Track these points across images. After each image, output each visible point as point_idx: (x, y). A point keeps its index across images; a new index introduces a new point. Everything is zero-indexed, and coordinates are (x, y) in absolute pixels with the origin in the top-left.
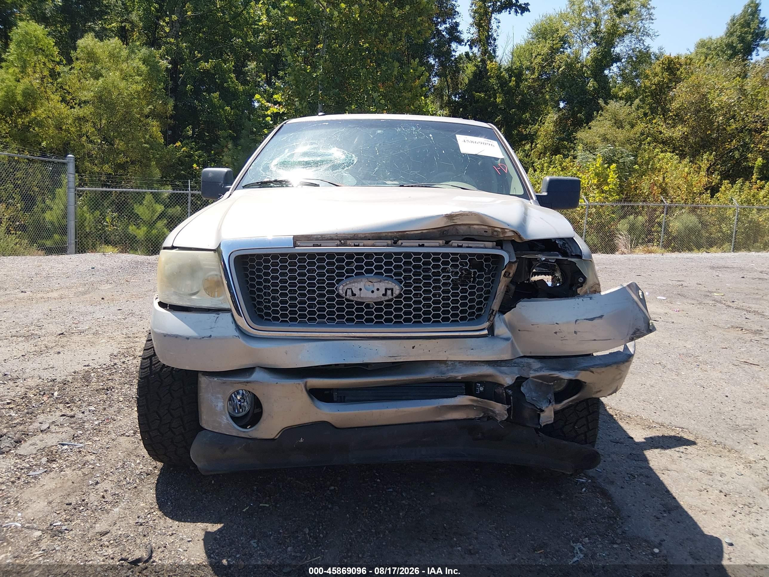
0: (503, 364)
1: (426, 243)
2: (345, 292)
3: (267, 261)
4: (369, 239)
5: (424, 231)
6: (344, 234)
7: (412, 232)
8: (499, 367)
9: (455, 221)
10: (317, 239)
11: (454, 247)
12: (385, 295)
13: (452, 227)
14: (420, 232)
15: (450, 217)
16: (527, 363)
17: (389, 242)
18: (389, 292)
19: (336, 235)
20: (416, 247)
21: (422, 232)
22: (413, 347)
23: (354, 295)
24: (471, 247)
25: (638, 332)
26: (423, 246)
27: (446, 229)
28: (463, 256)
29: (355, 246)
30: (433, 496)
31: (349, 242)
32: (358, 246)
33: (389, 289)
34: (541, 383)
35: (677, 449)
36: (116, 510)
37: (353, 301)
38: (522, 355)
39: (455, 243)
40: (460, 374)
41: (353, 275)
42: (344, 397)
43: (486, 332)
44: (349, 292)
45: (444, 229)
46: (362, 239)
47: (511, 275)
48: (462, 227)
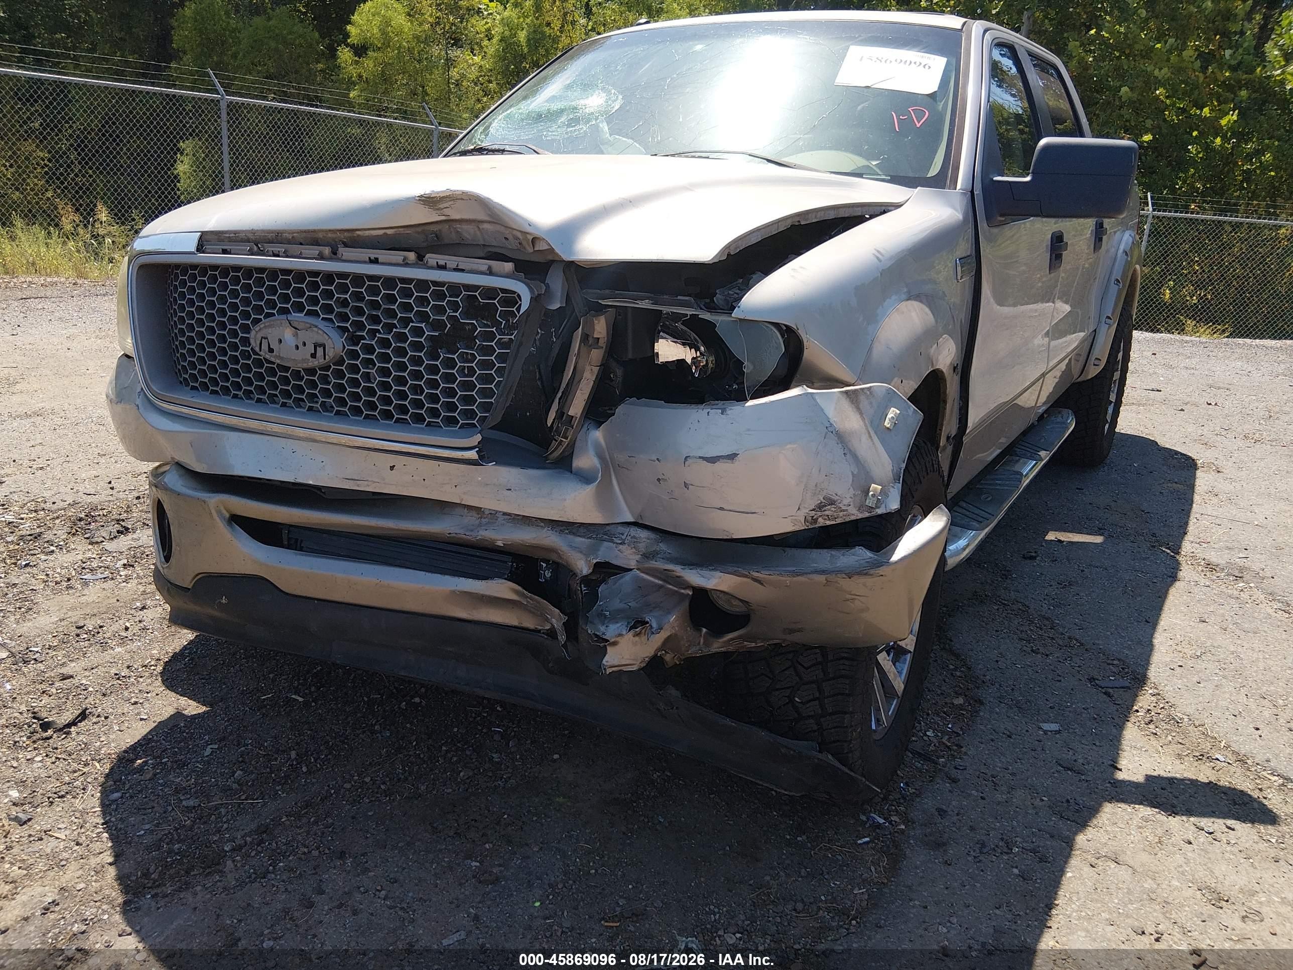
0: (582, 530)
1: (382, 255)
2: (258, 342)
3: (193, 278)
4: (301, 244)
5: (389, 232)
6: (263, 231)
7: (367, 233)
8: (571, 537)
9: (446, 211)
10: (230, 240)
11: (432, 268)
12: (314, 356)
14: (381, 232)
16: (634, 537)
18: (320, 351)
19: (253, 232)
20: (365, 262)
21: (385, 234)
22: (392, 468)
23: (271, 350)
24: (462, 270)
25: (832, 508)
26: (375, 261)
27: (435, 228)
28: (455, 289)
29: (275, 255)
31: (270, 248)
32: (278, 256)
33: (320, 345)
34: (661, 587)
37: (274, 363)
38: (632, 520)
39: (432, 258)
40: (502, 536)
41: (275, 312)
42: (302, 541)
43: (473, 455)
44: (265, 347)
45: (427, 228)
46: (289, 242)
47: (602, 343)
48: (465, 227)
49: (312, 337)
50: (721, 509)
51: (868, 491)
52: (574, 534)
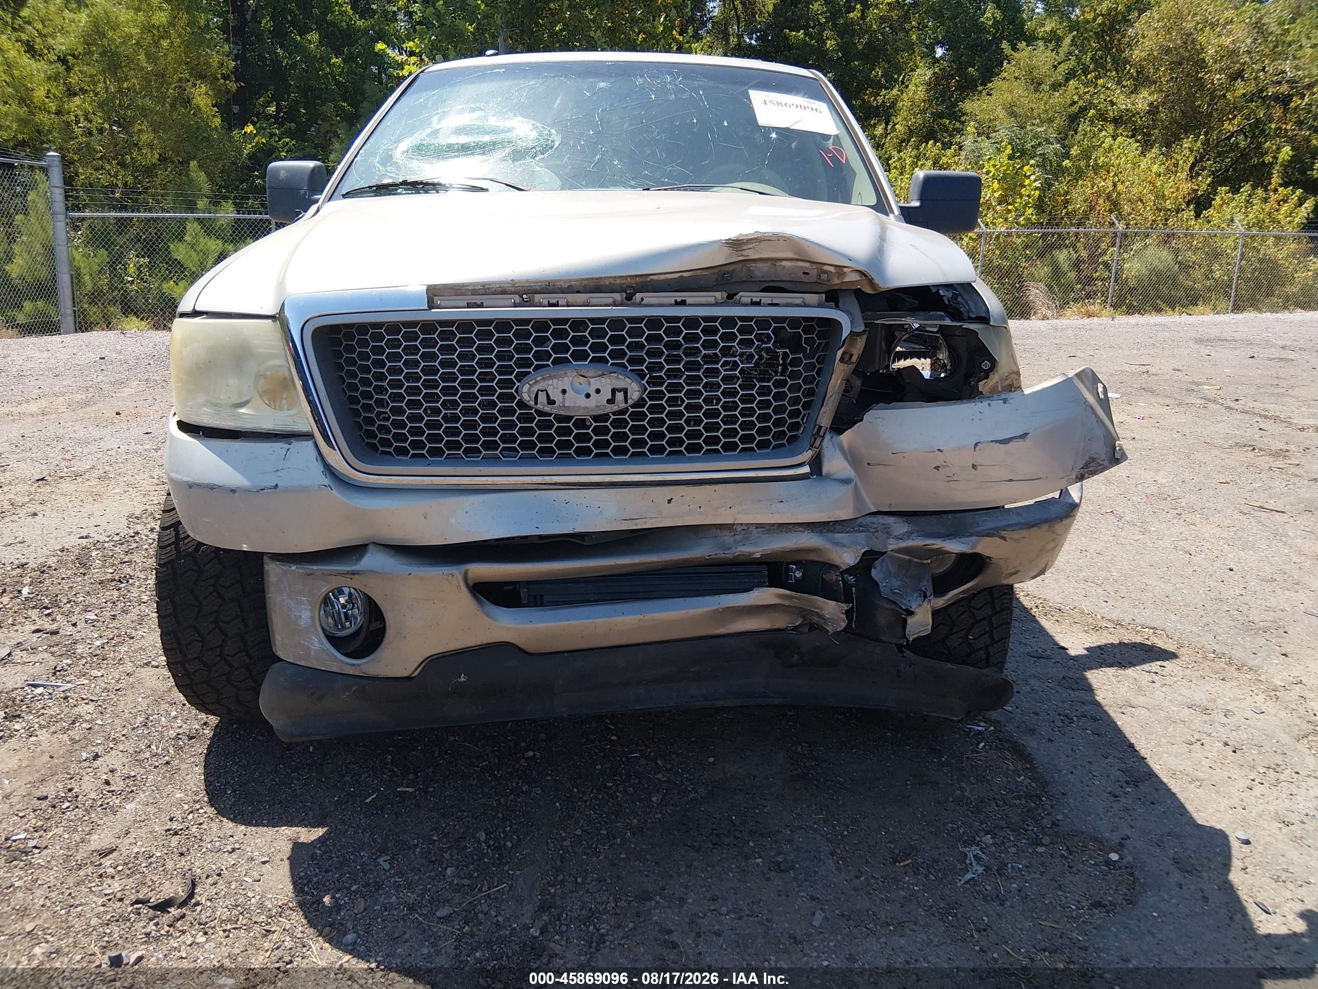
0: (838, 527)
1: (690, 297)
2: (533, 396)
3: (379, 337)
4: (578, 292)
5: (685, 274)
6: (528, 281)
7: (662, 277)
8: (830, 535)
9: (746, 253)
10: (475, 292)
11: (746, 305)
12: (611, 401)
13: (740, 266)
14: (677, 275)
15: (736, 244)
16: (884, 524)
17: (618, 296)
18: (620, 396)
19: (513, 283)
20: (670, 305)
21: (681, 277)
22: (670, 501)
23: (551, 402)
24: (777, 305)
25: (1093, 464)
26: (683, 303)
27: (730, 268)
28: (763, 323)
29: (550, 305)
30: (712, 764)
31: (538, 298)
32: (557, 305)
33: (620, 391)
34: (910, 561)
35: (1146, 667)
36: (130, 806)
37: (550, 415)
38: (874, 510)
39: (745, 297)
40: (758, 548)
41: (549, 363)
42: (542, 596)
43: (806, 469)
44: (542, 398)
45: (724, 268)
46: (563, 291)
47: (854, 359)
48: (759, 265)
49: (607, 384)
50: (1010, 480)
51: (1114, 448)
52: (832, 532)
